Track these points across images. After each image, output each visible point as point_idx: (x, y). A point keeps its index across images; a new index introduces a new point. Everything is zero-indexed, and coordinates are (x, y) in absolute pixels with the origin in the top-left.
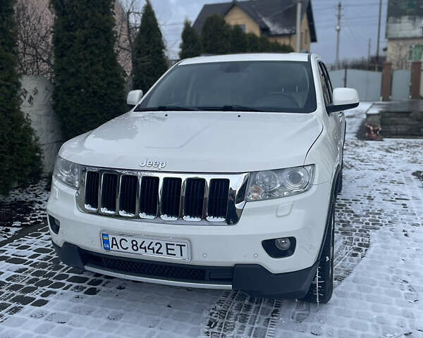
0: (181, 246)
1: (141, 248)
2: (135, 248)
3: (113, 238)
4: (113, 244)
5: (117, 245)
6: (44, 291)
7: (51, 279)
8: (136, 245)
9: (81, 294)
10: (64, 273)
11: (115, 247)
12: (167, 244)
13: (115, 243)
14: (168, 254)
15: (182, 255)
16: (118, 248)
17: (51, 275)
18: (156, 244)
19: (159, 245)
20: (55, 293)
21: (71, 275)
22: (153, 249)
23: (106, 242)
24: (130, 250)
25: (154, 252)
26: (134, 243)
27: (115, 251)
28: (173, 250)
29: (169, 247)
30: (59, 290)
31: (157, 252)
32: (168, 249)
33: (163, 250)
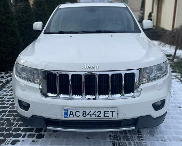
0: (113, 112)
1: (88, 115)
2: (84, 115)
3: (71, 111)
4: (70, 115)
5: (73, 115)
6: (11, 141)
7: (11, 132)
8: (85, 114)
9: (34, 139)
10: (17, 127)
11: (72, 116)
12: (104, 111)
13: (71, 114)
14: (104, 116)
15: (112, 116)
16: (74, 116)
17: (10, 129)
18: (98, 112)
19: (99, 113)
20: (19, 141)
21: (22, 128)
22: (96, 115)
23: (66, 114)
24: (81, 116)
25: (96, 116)
26: (84, 113)
27: (71, 118)
28: (108, 114)
29: (105, 113)
30: (20, 139)
31: (98, 116)
32: (104, 114)
33: (102, 115)
